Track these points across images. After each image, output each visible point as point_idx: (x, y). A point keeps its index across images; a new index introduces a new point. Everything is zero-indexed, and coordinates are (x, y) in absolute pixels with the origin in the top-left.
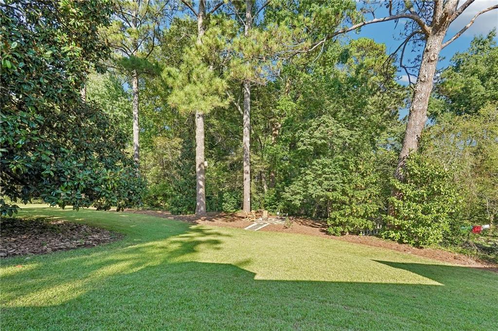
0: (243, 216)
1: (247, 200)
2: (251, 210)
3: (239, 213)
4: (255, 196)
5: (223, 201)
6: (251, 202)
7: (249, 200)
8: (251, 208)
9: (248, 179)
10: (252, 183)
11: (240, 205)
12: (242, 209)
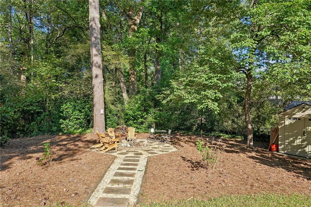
0: (94, 139)
1: (99, 112)
2: (106, 129)
3: (89, 135)
4: (112, 107)
5: (60, 117)
6: (105, 116)
7: (102, 111)
8: (106, 125)
9: (100, 79)
10: (107, 87)
11: (89, 122)
12: (92, 127)
